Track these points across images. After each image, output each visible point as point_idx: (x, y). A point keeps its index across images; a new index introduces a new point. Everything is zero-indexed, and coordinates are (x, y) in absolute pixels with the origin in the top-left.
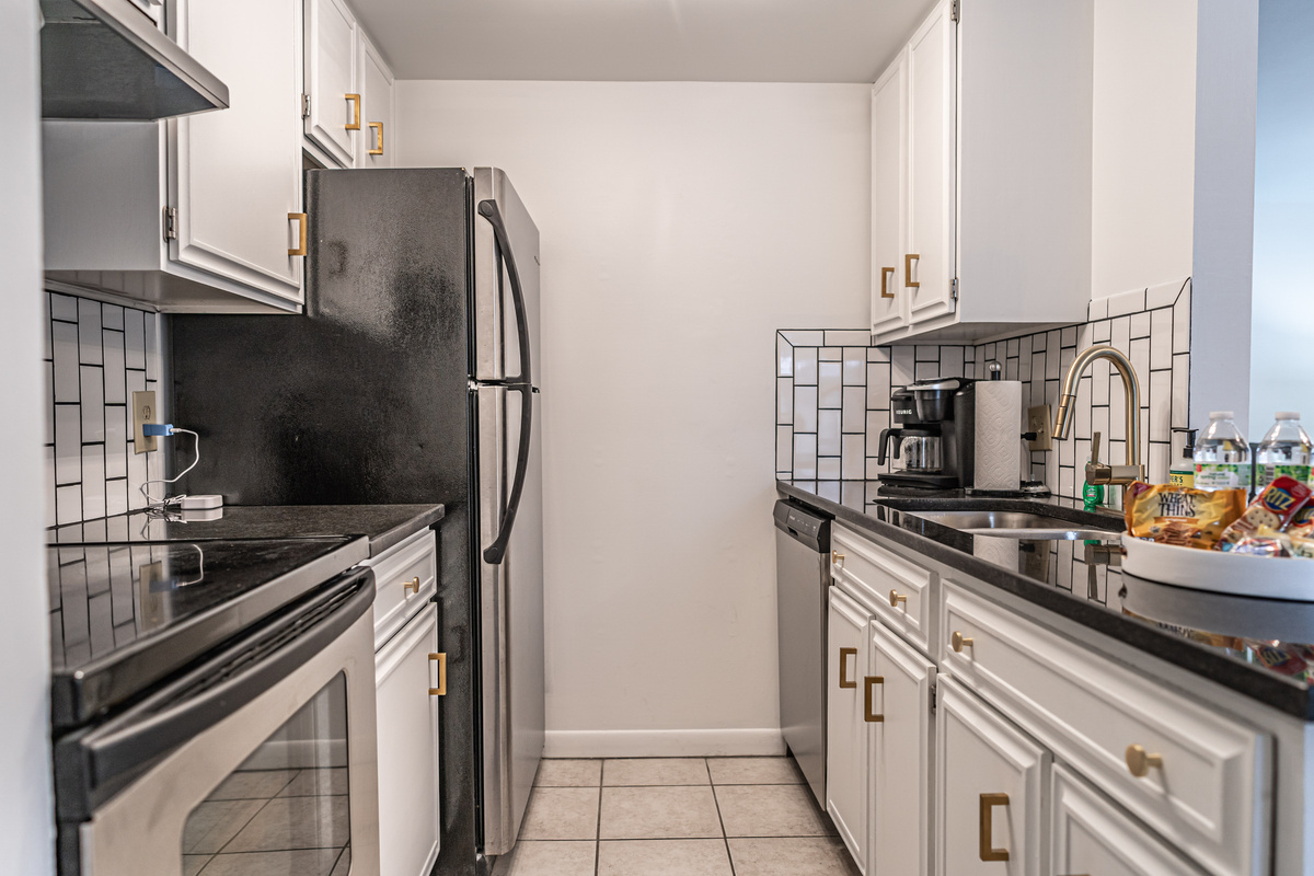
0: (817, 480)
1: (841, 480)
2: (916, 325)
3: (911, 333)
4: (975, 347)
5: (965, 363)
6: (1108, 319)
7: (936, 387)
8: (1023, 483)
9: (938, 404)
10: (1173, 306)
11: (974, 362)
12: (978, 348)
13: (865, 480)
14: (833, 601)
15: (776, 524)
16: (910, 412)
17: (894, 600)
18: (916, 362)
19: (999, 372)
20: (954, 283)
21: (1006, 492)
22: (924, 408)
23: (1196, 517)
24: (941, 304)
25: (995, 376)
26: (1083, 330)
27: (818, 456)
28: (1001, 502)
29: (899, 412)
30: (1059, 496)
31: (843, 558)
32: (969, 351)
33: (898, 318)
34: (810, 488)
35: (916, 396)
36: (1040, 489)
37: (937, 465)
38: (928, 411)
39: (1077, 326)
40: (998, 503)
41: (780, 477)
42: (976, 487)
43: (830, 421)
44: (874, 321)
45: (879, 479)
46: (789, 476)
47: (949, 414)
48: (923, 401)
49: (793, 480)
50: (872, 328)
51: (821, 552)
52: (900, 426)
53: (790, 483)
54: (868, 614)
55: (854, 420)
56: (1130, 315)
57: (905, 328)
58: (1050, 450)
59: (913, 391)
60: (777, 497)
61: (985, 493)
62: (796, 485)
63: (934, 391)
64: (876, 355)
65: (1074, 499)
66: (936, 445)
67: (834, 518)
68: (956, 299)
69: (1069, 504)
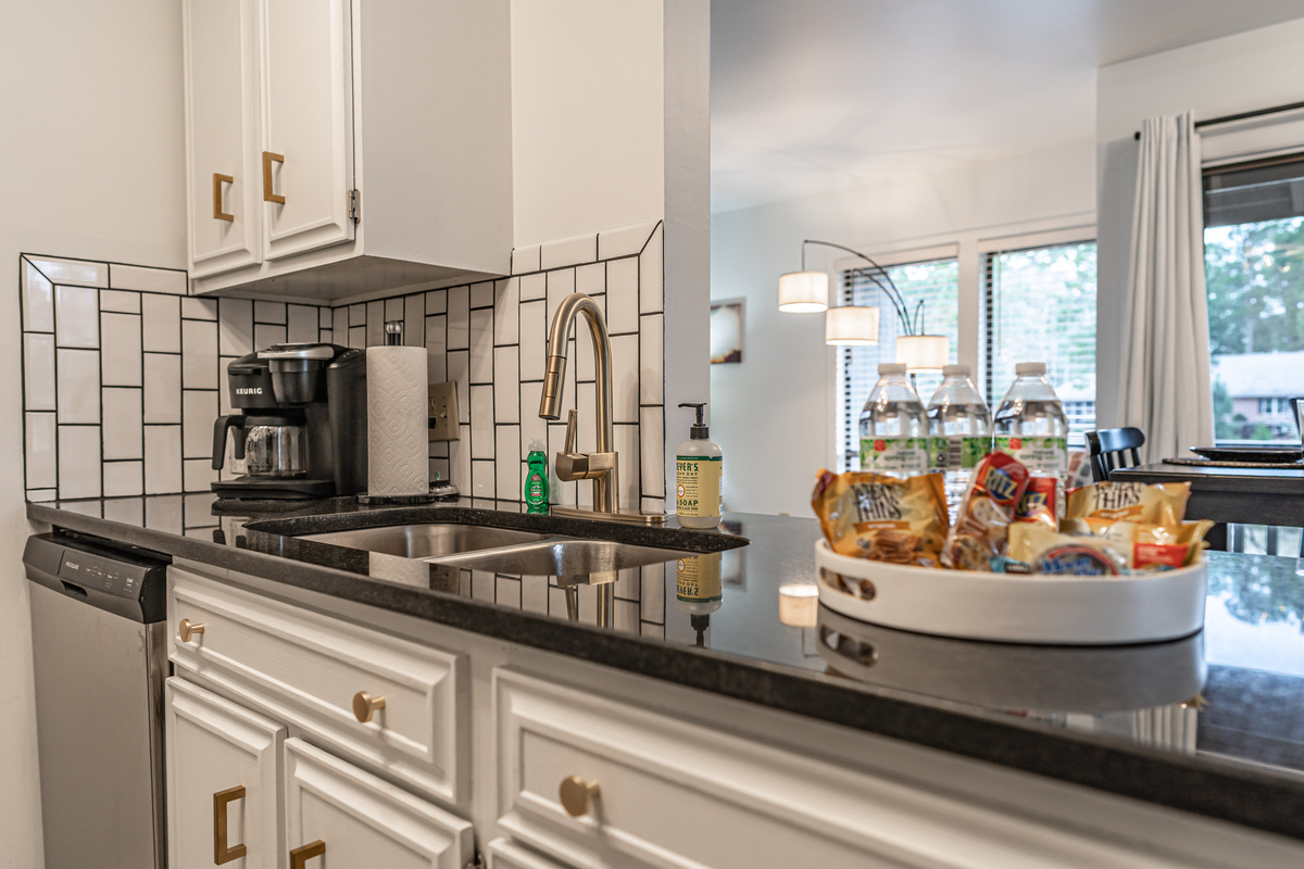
0: (103, 498)
1: (144, 496)
2: (276, 261)
3: (266, 273)
4: (333, 309)
5: (320, 329)
6: (541, 272)
7: (303, 354)
8: (433, 485)
9: (305, 379)
10: (638, 255)
11: (331, 329)
12: (336, 311)
13: (184, 493)
14: (175, 703)
15: (30, 576)
16: (259, 391)
17: (362, 709)
18: (254, 323)
19: (399, 335)
20: (354, 195)
21: (415, 497)
22: (284, 384)
23: (904, 519)
24: (332, 226)
25: (394, 340)
26: (505, 286)
27: (103, 461)
28: (415, 511)
29: (240, 391)
30: (472, 497)
31: (202, 631)
32: (326, 313)
33: (243, 252)
34: (92, 511)
35: (272, 367)
36: (447, 490)
37: (295, 466)
38: (290, 389)
39: (494, 280)
40: (413, 514)
41: (34, 497)
42: (372, 492)
43: (122, 406)
44: (193, 256)
45: (214, 491)
46: (51, 495)
47: (321, 394)
48: (283, 374)
49: (58, 500)
50: (190, 268)
51: (146, 622)
52: (238, 412)
53: (53, 506)
54: (274, 728)
55: (162, 404)
56: (575, 266)
57: (256, 266)
58: (457, 440)
59: (266, 361)
60: (28, 531)
61: (387, 501)
62: (64, 507)
63: (298, 361)
64: (195, 308)
65: (496, 500)
66: (294, 440)
67: (171, 563)
68: (356, 221)
69: (515, 509)
